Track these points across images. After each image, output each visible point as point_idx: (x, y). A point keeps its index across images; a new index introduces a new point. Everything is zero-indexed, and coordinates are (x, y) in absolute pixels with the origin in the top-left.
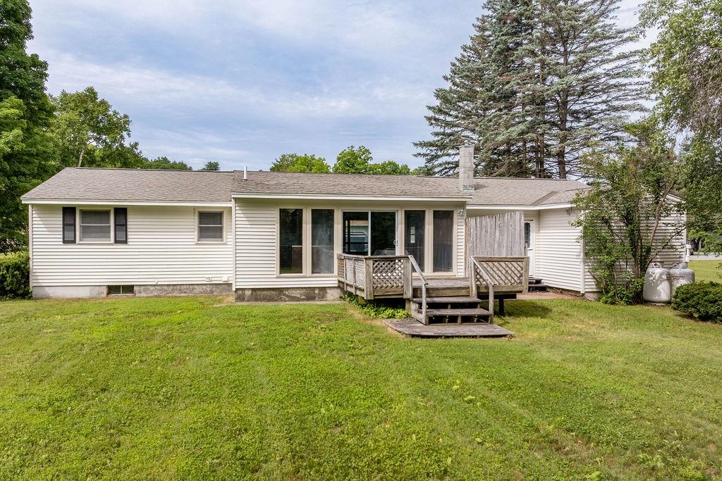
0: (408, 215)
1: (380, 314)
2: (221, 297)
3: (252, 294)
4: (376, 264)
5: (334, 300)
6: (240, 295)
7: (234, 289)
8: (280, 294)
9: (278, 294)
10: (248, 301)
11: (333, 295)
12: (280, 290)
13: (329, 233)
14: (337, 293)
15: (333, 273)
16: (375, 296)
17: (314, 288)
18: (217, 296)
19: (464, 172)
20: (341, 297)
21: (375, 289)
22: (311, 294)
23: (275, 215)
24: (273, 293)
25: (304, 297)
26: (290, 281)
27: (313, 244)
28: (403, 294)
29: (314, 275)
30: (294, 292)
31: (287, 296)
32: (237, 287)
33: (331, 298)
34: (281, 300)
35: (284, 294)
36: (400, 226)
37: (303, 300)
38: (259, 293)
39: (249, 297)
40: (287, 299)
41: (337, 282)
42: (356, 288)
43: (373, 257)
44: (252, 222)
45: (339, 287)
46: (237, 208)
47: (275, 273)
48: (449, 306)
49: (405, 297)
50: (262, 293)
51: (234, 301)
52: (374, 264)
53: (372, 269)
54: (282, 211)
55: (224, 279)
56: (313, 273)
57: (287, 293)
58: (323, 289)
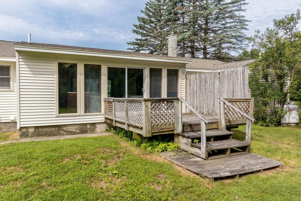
0: (152, 71)
1: (155, 148)
2: (8, 133)
3: (35, 131)
4: (153, 105)
5: (102, 132)
6: (24, 132)
7: (18, 128)
8: (59, 130)
9: (58, 129)
10: (32, 137)
11: (101, 129)
12: (59, 127)
13: (97, 82)
14: (104, 127)
15: (101, 112)
16: (152, 133)
17: (87, 124)
18: (5, 132)
19: (172, 51)
20: (107, 130)
21: (152, 127)
22: (84, 128)
23: (54, 68)
24: (54, 129)
25: (78, 131)
26: (67, 119)
27: (85, 90)
28: (173, 130)
29: (86, 114)
30: (70, 127)
31: (65, 131)
32: (21, 126)
33: (100, 130)
34: (60, 134)
35: (63, 130)
36: (146, 79)
37: (77, 133)
38: (41, 130)
39: (32, 133)
40: (65, 133)
41: (103, 119)
42: (129, 125)
43: (151, 99)
44: (35, 73)
45: (105, 122)
46: (21, 60)
47: (54, 113)
48: (212, 139)
49: (175, 132)
50: (44, 129)
51: (18, 137)
52: (151, 105)
53: (150, 109)
54: (60, 65)
55: (12, 118)
56: (85, 112)
57: (65, 128)
58: (94, 124)
